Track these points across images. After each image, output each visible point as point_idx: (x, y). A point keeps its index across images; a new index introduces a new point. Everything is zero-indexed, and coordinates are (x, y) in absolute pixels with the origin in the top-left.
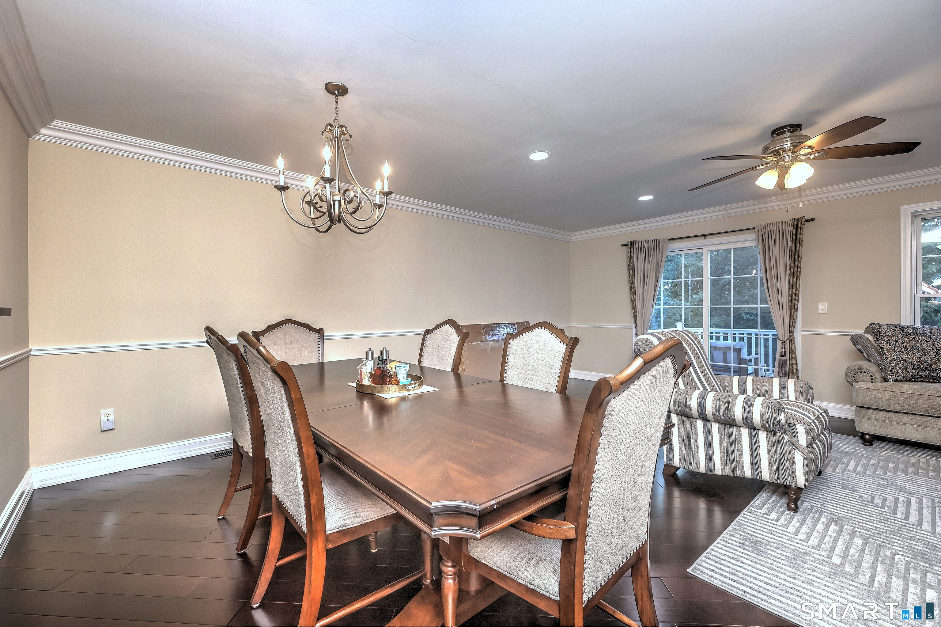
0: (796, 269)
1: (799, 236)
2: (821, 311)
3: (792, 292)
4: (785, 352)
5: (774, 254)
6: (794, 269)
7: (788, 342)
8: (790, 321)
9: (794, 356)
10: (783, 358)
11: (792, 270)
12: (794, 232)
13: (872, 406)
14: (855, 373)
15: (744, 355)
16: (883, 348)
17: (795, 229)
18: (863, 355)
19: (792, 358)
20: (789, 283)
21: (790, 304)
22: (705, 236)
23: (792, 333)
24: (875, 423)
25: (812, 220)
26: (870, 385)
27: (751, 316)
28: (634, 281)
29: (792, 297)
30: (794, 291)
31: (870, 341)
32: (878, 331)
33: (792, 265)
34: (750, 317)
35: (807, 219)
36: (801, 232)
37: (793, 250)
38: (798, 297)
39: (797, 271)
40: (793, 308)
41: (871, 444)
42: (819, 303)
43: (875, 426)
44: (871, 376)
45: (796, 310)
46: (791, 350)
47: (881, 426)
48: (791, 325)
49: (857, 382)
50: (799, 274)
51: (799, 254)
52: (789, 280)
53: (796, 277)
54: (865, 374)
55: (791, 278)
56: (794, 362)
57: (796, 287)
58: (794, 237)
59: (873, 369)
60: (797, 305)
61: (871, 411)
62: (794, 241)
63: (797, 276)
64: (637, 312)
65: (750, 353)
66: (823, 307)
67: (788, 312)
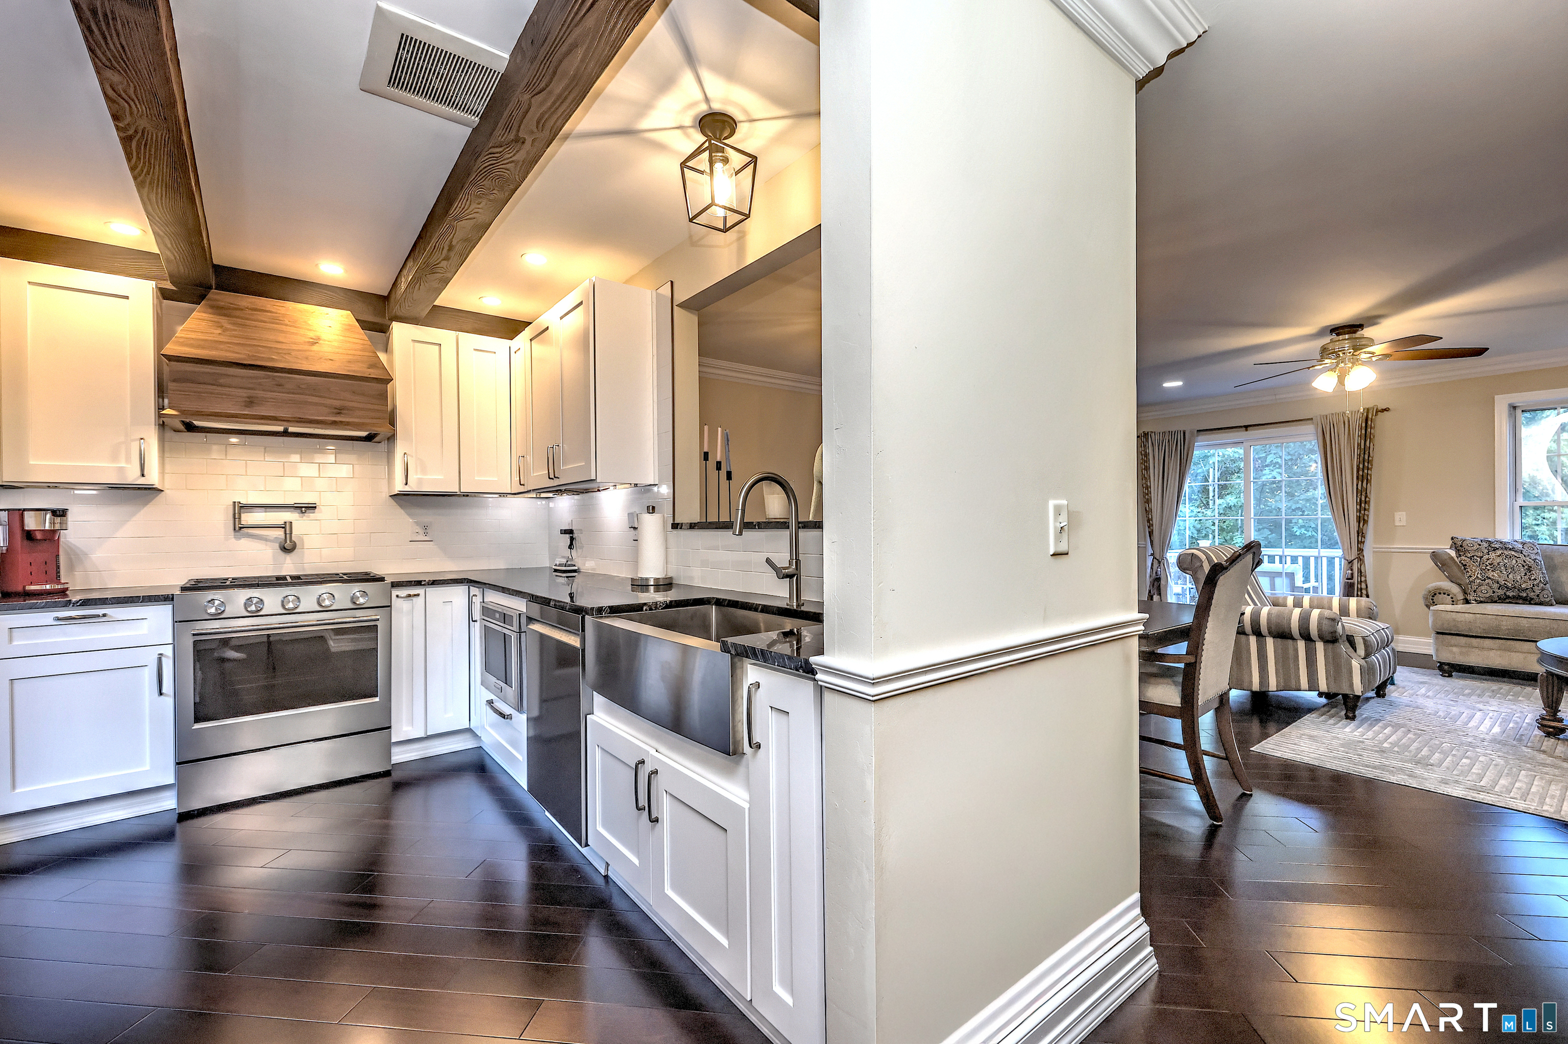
0: (1366, 471)
1: (1369, 430)
2: (1397, 524)
3: (1361, 499)
4: (1352, 574)
5: (1337, 451)
6: (1363, 471)
7: (1356, 562)
8: (1358, 536)
9: (1363, 579)
10: (1349, 581)
11: (1361, 473)
12: (1364, 425)
13: (1450, 630)
14: (1433, 594)
15: (1299, 582)
16: (1466, 565)
17: (1364, 421)
18: (1445, 575)
19: (1361, 581)
20: (1357, 488)
21: (1358, 514)
22: (1246, 427)
23: (1360, 550)
24: (1455, 649)
25: (1387, 410)
26: (1449, 607)
27: (1308, 531)
28: (1149, 484)
29: (1360, 505)
30: (1363, 499)
31: (1452, 557)
32: (1461, 546)
33: (1361, 466)
34: (1306, 532)
35: (1380, 409)
36: (1373, 426)
37: (1363, 447)
38: (1369, 506)
39: (1368, 474)
40: (1362, 519)
41: (1450, 676)
42: (1395, 513)
43: (1454, 654)
44: (1452, 598)
45: (1365, 522)
46: (1360, 571)
47: (1461, 653)
48: (1360, 540)
49: (1436, 605)
50: (1369, 478)
51: (1369, 453)
52: (1357, 485)
53: (1365, 481)
54: (1446, 595)
55: (1360, 483)
56: (1363, 586)
57: (1366, 493)
58: (1363, 432)
59: (1455, 589)
60: (1368, 516)
61: (1449, 637)
62: (1363, 436)
63: (1367, 480)
64: (1154, 526)
65: (1307, 579)
66: (1401, 518)
67: (1356, 524)
